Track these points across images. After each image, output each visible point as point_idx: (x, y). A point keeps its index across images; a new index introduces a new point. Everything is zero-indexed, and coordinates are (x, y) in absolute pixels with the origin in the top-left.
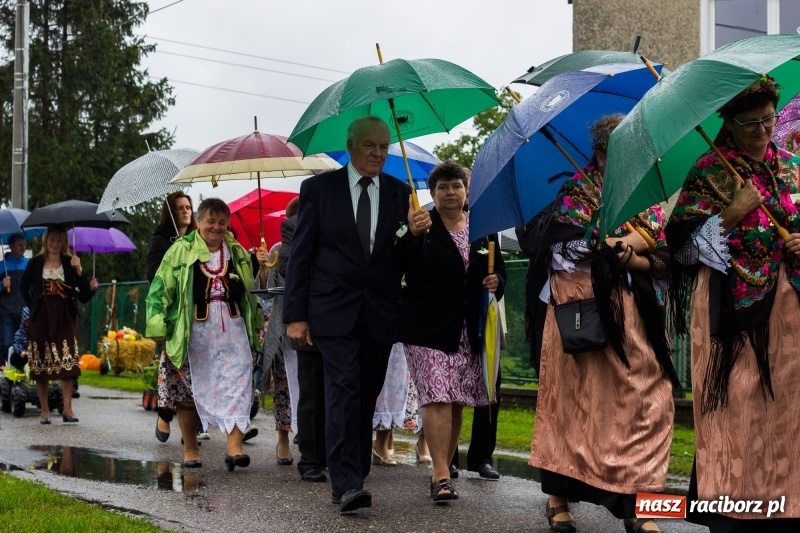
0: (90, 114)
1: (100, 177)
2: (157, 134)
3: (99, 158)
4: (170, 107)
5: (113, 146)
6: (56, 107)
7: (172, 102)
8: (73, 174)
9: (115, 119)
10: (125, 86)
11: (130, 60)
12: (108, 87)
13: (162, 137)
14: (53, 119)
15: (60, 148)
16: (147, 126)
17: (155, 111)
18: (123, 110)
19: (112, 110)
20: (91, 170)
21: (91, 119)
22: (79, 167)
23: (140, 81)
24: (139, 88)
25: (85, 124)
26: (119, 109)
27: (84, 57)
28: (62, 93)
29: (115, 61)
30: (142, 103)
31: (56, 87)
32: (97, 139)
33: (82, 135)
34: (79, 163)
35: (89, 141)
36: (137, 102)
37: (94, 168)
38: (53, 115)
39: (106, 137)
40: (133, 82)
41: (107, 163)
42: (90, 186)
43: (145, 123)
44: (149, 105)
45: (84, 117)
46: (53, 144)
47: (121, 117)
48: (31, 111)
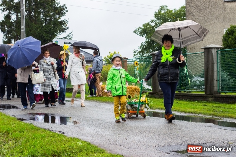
0: (43, 15)
1: (47, 34)
2: (63, 21)
3: (46, 29)
5: (50, 25)
6: (33, 14)
7: (67, 11)
8: (39, 33)
9: (51, 17)
10: (53, 7)
12: (48, 7)
13: (64, 22)
15: (35, 26)
16: (60, 18)
17: (62, 14)
19: (50, 14)
20: (44, 32)
21: (43, 17)
22: (41, 31)
23: (58, 5)
24: (57, 7)
25: (42, 18)
26: (52, 14)
28: (35, 9)
31: (33, 8)
32: (45, 23)
33: (41, 22)
34: (41, 30)
35: (43, 24)
36: (57, 12)
37: (45, 32)
38: (32, 16)
39: (48, 22)
40: (55, 6)
41: (49, 30)
42: (44, 37)
43: (59, 18)
44: (60, 12)
45: (41, 16)
46: (33, 25)
47: (52, 16)
48: (26, 15)
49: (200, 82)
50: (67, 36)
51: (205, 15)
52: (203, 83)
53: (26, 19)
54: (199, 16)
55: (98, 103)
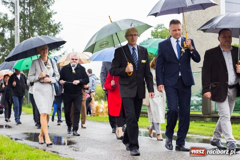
0: (38, 33)
4: (62, 30)
6: (28, 32)
7: (62, 29)
9: (45, 34)
10: (48, 24)
11: (49, 17)
12: (43, 25)
14: (27, 35)
17: (57, 32)
18: (48, 32)
19: (44, 32)
23: (52, 23)
24: (52, 25)
26: (46, 31)
27: (36, 16)
28: (29, 27)
29: (45, 17)
30: (53, 29)
31: (28, 26)
36: (52, 29)
38: (27, 34)
40: (50, 23)
43: (54, 35)
44: (55, 30)
47: (47, 34)
48: (20, 33)
49: (197, 101)
50: (62, 54)
51: (202, 34)
52: (201, 102)
53: (20, 37)
54: (196, 35)
55: (93, 123)
